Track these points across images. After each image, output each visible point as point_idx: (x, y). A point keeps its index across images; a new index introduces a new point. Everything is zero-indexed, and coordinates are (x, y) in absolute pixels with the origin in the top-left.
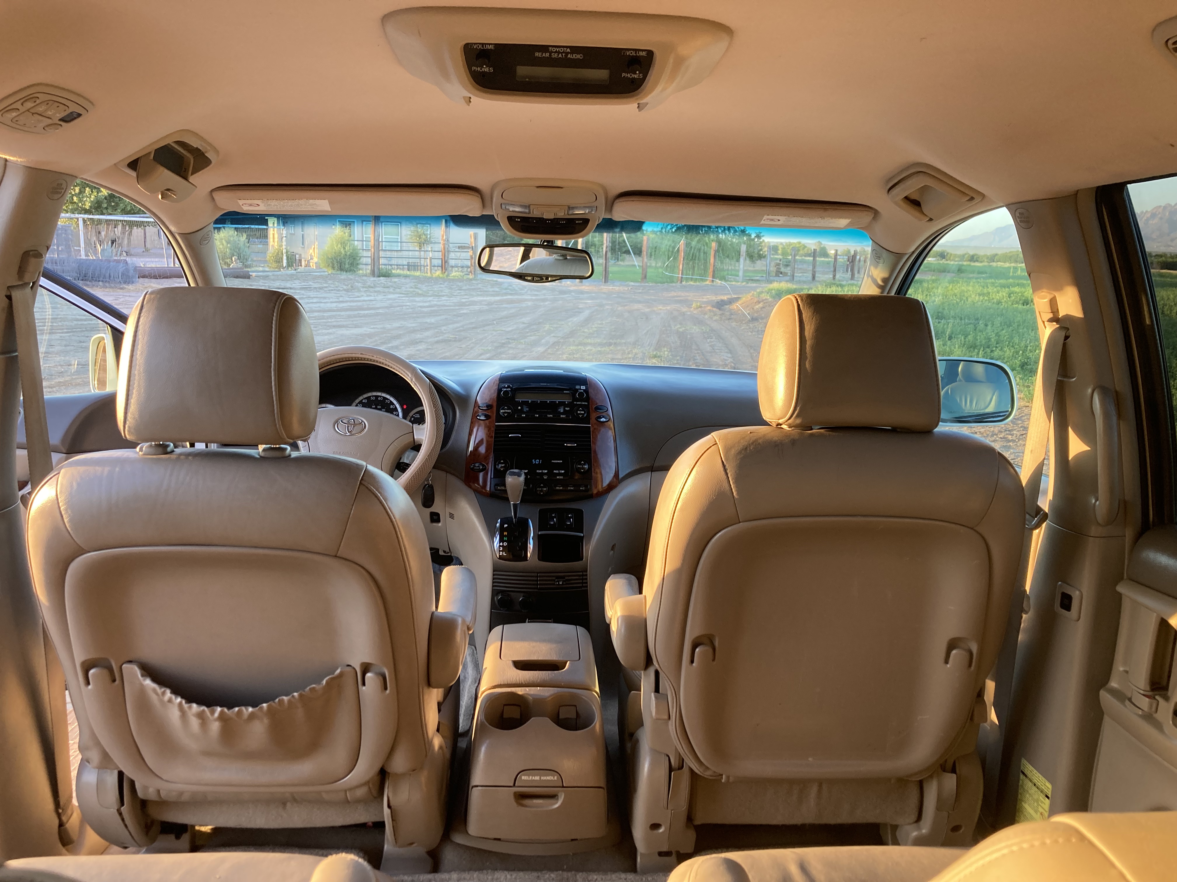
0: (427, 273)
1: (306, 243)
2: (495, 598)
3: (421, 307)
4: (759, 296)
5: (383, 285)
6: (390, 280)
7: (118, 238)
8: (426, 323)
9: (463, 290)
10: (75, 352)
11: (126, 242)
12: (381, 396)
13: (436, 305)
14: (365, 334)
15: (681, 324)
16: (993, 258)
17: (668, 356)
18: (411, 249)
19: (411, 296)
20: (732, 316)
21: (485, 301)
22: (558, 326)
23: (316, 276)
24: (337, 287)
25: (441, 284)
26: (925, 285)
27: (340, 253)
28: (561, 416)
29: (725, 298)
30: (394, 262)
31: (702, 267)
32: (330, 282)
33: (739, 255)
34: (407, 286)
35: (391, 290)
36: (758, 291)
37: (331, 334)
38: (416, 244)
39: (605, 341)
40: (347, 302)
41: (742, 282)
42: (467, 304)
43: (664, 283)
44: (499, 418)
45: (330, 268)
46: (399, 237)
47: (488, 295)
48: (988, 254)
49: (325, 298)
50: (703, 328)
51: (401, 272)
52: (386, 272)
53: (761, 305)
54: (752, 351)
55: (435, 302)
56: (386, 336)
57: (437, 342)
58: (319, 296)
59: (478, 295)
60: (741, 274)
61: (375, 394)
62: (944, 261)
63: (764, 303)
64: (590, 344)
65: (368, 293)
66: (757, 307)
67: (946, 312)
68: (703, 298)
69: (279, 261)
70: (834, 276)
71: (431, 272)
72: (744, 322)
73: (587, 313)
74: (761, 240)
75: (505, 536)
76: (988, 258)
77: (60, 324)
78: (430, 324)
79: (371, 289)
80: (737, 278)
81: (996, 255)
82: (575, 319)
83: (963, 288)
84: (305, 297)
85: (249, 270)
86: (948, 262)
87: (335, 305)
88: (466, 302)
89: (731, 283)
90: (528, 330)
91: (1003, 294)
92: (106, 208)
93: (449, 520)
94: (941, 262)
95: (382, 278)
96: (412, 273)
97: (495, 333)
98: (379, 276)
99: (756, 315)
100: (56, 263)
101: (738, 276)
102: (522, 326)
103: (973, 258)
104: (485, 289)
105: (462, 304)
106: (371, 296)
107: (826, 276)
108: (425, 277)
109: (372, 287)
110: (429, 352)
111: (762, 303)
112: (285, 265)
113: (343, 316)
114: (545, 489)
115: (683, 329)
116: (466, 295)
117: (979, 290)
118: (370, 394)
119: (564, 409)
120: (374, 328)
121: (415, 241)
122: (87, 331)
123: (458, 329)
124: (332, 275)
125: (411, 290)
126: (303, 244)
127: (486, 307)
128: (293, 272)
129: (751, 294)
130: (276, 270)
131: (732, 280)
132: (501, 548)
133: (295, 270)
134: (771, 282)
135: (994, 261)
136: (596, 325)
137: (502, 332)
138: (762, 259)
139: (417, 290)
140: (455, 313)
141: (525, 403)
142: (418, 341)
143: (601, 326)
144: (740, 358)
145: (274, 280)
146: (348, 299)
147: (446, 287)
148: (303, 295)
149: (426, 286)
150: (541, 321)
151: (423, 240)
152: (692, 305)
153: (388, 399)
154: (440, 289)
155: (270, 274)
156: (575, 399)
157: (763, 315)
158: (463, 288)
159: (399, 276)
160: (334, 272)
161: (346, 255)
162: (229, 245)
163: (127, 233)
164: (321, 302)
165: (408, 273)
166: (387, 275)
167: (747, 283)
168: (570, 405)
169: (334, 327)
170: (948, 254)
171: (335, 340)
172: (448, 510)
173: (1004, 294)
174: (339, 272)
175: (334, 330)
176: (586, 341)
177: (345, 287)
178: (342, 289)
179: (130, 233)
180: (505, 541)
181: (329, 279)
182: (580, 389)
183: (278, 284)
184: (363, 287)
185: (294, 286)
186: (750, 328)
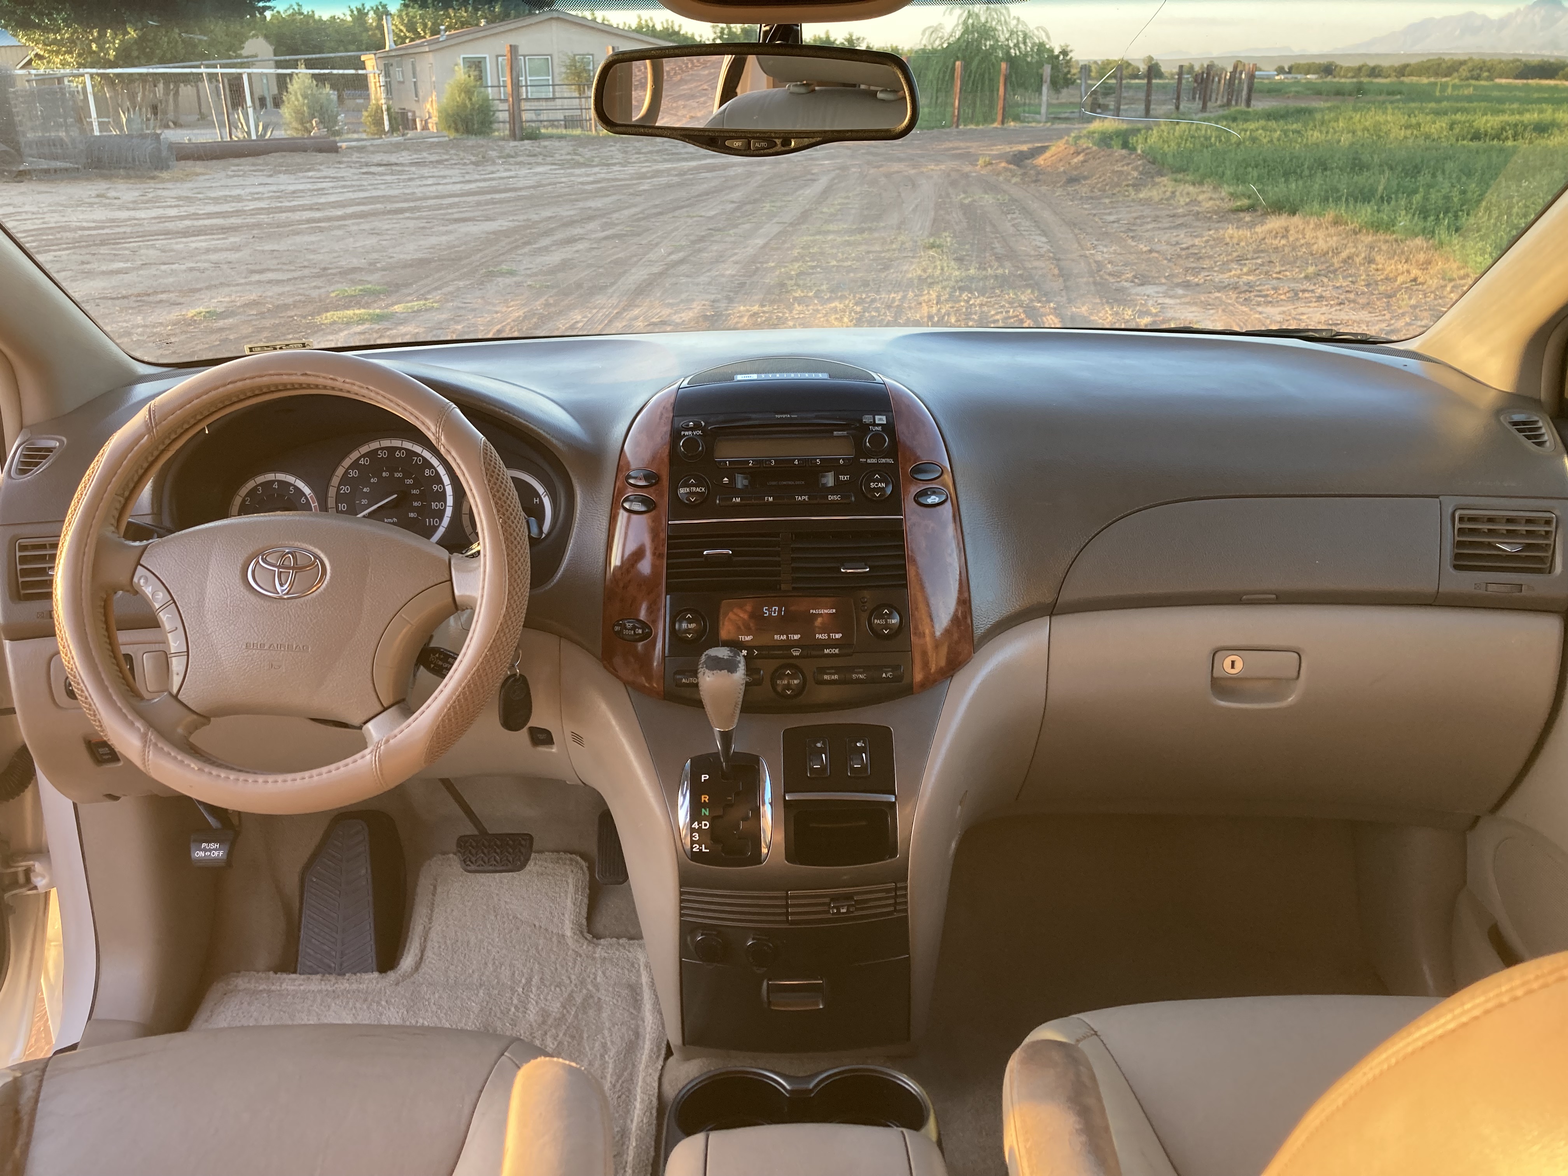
0: (591, 130)
1: (421, 94)
2: (689, 939)
3: (582, 183)
4: (1076, 144)
5: (527, 152)
6: (537, 144)
7: (161, 102)
8: (590, 208)
9: (643, 153)
10: (72, 281)
11: (171, 106)
12: (400, 449)
13: (604, 180)
14: (500, 231)
15: (965, 192)
16: (1402, 71)
17: (952, 244)
18: (566, 95)
19: (568, 168)
20: (1040, 177)
21: (674, 168)
22: (783, 203)
23: (433, 142)
24: (462, 159)
25: (611, 146)
26: (1318, 116)
27: (465, 106)
28: (830, 498)
29: (1024, 148)
30: (544, 116)
31: (987, 102)
32: (452, 152)
33: (1042, 81)
34: (562, 152)
35: (540, 159)
36: (1073, 135)
37: (450, 232)
38: (573, 87)
39: (854, 227)
40: (476, 181)
41: (1046, 122)
42: (649, 175)
43: (933, 128)
44: (679, 508)
45: (453, 131)
46: (550, 78)
47: (679, 160)
48: (1396, 65)
49: (444, 177)
50: (999, 197)
51: (554, 131)
52: (532, 133)
53: (1081, 157)
54: (1077, 231)
55: (603, 176)
56: (531, 233)
57: (606, 238)
58: (436, 174)
59: (665, 161)
60: (1043, 110)
61: (386, 443)
62: (1329, 79)
63: (1086, 154)
64: (834, 232)
65: (506, 167)
66: (1075, 160)
67: (1365, 158)
68: (992, 150)
69: (379, 123)
70: (1177, 108)
71: (596, 130)
72: (1059, 185)
73: (823, 181)
74: (1068, 58)
75: (705, 806)
76: (1395, 71)
77: (58, 236)
78: (595, 210)
79: (512, 160)
80: (1038, 116)
81: (1408, 65)
82: (808, 192)
83: (1377, 118)
84: (416, 176)
85: (337, 138)
86: (1336, 80)
87: (459, 186)
88: (648, 172)
89: (1030, 125)
90: (739, 214)
91: (1442, 123)
92: (138, 58)
93: (572, 745)
94: (1325, 80)
95: (526, 142)
96: (570, 132)
97: (690, 221)
98: (522, 139)
99: (1075, 173)
100: (54, 145)
101: (1039, 113)
102: (730, 207)
103: (1375, 72)
104: (674, 151)
105: (643, 176)
106: (511, 170)
107: (1164, 107)
108: (588, 137)
109: (512, 157)
110: (594, 253)
111: (1082, 155)
112: (387, 128)
113: (469, 202)
114: (796, 682)
115: (970, 199)
116: (646, 161)
117: (1404, 120)
118: (374, 445)
119: (836, 478)
120: (513, 220)
121: (573, 82)
122: (95, 245)
123: (637, 217)
124: (455, 141)
125: (569, 157)
126: (417, 96)
127: (676, 179)
128: (400, 138)
129: (1064, 141)
130: (376, 137)
131: (1030, 120)
132: (697, 837)
133: (403, 135)
134: (1090, 120)
135: (1404, 76)
136: (840, 201)
137: (702, 219)
138: (1070, 86)
139: (577, 157)
140: (631, 191)
141: (739, 467)
142: (577, 237)
143: (846, 201)
144: (1061, 242)
145: (373, 153)
146: (478, 177)
147: (619, 150)
148: (414, 174)
149: (590, 150)
150: (757, 196)
151: (584, 81)
152: (978, 160)
153: (418, 455)
154: (611, 153)
155: (368, 143)
156: (861, 451)
157: (1086, 173)
158: (643, 151)
159: (550, 137)
160: (458, 136)
161: (473, 109)
162: (306, 101)
163: (172, 93)
164: (439, 184)
165: (564, 131)
166: (533, 136)
167: (1053, 124)
168: (852, 466)
169: (456, 221)
170: (1336, 66)
171: (455, 243)
172: (569, 728)
173: (1444, 125)
174: (465, 136)
175: (455, 226)
176: (826, 227)
177: (473, 159)
178: (468, 162)
179: (177, 93)
180: (705, 818)
181: (452, 148)
182: (875, 424)
183: (379, 158)
184: (499, 157)
185: (401, 160)
186: (1068, 194)
